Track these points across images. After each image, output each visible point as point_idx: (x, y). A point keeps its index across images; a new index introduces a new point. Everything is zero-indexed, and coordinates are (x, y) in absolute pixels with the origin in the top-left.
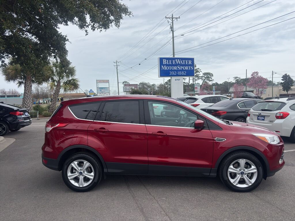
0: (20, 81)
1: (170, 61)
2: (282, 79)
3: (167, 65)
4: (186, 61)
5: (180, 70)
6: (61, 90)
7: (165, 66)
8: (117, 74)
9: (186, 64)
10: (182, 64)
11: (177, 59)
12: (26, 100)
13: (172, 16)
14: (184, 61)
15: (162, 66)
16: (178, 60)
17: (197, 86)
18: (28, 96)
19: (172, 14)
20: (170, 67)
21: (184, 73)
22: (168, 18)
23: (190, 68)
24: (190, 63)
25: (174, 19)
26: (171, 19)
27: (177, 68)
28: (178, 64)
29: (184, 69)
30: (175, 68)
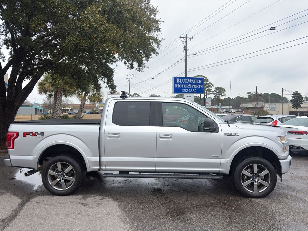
0: (49, 94)
1: (183, 80)
2: (292, 96)
3: (180, 83)
4: (197, 80)
5: (191, 88)
6: (86, 102)
7: (178, 84)
8: (129, 86)
9: (197, 83)
10: (193, 82)
11: (189, 78)
12: (57, 110)
13: (186, 36)
14: (195, 80)
15: (176, 84)
16: (189, 80)
17: (208, 101)
18: (59, 107)
19: (186, 35)
20: (183, 85)
21: (195, 90)
22: (181, 38)
23: (200, 86)
24: (200, 82)
25: (187, 39)
26: (185, 39)
27: (189, 86)
28: (190, 83)
29: (194, 87)
30: (187, 86)
